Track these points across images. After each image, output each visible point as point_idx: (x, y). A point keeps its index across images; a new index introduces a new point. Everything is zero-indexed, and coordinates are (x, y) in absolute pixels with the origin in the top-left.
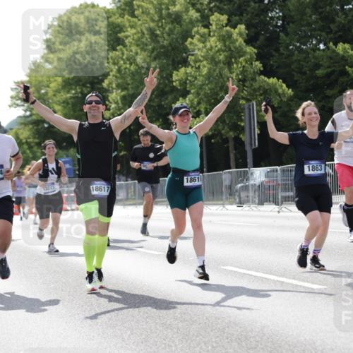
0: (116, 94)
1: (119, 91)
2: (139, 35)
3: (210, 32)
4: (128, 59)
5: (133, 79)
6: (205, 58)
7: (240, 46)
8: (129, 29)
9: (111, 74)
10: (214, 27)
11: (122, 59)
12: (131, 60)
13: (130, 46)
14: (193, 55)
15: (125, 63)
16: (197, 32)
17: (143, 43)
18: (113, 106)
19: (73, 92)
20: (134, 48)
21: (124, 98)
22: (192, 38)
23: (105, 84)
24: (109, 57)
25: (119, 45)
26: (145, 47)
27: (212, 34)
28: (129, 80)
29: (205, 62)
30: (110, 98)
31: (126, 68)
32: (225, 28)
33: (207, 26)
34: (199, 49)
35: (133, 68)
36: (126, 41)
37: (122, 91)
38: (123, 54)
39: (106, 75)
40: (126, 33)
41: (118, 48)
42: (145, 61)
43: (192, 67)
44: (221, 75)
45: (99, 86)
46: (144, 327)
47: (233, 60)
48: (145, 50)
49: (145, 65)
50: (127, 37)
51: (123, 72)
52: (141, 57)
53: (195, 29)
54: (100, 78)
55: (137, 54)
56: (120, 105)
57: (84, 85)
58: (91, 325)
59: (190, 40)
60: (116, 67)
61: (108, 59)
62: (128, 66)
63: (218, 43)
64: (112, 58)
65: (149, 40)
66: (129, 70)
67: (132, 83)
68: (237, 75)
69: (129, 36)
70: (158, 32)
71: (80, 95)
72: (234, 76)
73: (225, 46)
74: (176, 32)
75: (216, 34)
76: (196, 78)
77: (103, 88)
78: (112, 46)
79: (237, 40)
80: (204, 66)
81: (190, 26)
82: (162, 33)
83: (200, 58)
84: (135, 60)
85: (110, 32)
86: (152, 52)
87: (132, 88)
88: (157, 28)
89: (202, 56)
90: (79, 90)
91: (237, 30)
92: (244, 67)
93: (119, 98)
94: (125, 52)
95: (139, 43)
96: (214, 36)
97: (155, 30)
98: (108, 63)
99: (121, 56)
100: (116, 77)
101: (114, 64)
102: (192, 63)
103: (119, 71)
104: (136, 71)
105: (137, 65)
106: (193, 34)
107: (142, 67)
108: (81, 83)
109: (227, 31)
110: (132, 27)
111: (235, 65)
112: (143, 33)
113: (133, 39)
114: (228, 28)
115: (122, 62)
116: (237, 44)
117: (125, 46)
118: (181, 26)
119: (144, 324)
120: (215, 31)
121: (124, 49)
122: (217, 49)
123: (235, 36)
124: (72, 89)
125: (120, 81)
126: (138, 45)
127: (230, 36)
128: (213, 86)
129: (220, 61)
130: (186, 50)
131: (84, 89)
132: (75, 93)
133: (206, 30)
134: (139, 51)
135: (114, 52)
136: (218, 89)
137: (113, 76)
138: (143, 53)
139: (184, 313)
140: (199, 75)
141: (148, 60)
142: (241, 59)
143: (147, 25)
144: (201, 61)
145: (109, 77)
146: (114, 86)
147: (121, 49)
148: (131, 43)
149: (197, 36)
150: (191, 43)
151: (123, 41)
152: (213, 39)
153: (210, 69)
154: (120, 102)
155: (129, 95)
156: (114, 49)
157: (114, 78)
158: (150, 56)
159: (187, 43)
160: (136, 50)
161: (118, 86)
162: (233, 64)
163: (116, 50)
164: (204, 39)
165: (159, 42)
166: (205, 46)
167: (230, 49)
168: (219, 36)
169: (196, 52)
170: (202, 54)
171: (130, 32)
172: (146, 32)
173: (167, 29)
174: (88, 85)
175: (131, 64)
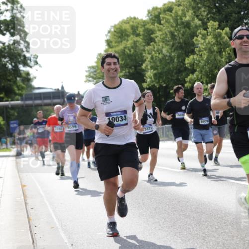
0: (151, 72)
1: (152, 70)
2: (164, 36)
3: (207, 33)
4: (158, 51)
5: (161, 63)
6: (205, 49)
7: (226, 41)
8: (158, 32)
9: (147, 60)
10: (210, 30)
11: (154, 51)
12: (160, 51)
13: (159, 43)
14: (197, 47)
15: (156, 53)
16: (200, 33)
17: (167, 40)
18: (149, 80)
19: (124, 72)
20: (161, 44)
21: (155, 75)
22: (197, 37)
23: (144, 67)
24: (146, 49)
25: (152, 42)
26: (168, 43)
27: (209, 34)
28: (158, 63)
29: (205, 52)
30: (147, 75)
31: (156, 57)
32: (217, 31)
33: (206, 29)
34: (201, 44)
35: (161, 56)
36: (156, 40)
37: (154, 70)
38: (154, 48)
39: (144, 61)
40: (156, 35)
41: (151, 44)
42: (168, 52)
43: (197, 55)
44: (215, 59)
45: (140, 68)
46: (173, 217)
47: (222, 50)
48: (168, 45)
49: (168, 54)
50: (156, 37)
51: (155, 59)
52: (166, 49)
53: (199, 31)
54: (140, 63)
55: (163, 47)
56: (153, 79)
57: (131, 68)
58: (139, 216)
59: (195, 38)
60: (150, 56)
61: (145, 51)
62: (158, 55)
63: (213, 40)
64: (147, 50)
65: (170, 39)
66: (158, 57)
67: (160, 66)
68: (225, 59)
69: (158, 37)
70: (176, 34)
71: (128, 74)
72: (223, 60)
73: (217, 41)
74: (186, 33)
75: (212, 34)
76: (200, 62)
77: (142, 69)
78: (148, 43)
79: (224, 37)
80: (204, 54)
81: (196, 30)
82: (179, 34)
83: (202, 49)
84: (162, 51)
85: (146, 34)
86: (173, 46)
87: (161, 69)
88: (175, 31)
89: (203, 48)
90: (127, 71)
91: (224, 31)
92: (229, 54)
93: (152, 75)
94: (156, 46)
95: (164, 40)
96: (210, 35)
97: (174, 32)
98: (145, 53)
99: (153, 48)
100: (150, 62)
101: (149, 54)
102: (197, 52)
103: (152, 58)
104: (163, 58)
105: (163, 54)
106: (198, 34)
107: (167, 56)
108: (129, 66)
109: (218, 32)
110: (160, 31)
111: (224, 53)
112: (167, 35)
113: (160, 38)
114: (219, 30)
115: (154, 53)
116: (224, 40)
117: (155, 43)
118: (190, 29)
119: (172, 214)
120: (211, 33)
121: (155, 45)
122: (212, 43)
123: (223, 35)
124: (123, 70)
125: (153, 64)
126: (163, 42)
127: (220, 35)
128: (211, 67)
129: (214, 51)
130: (193, 44)
131: (131, 70)
132: (125, 73)
133: (205, 32)
134: (164, 46)
135: (149, 47)
136: (214, 68)
137: (149, 61)
138: (167, 47)
139: (197, 208)
140: (202, 60)
141: (170, 51)
142: (227, 49)
143: (169, 29)
144: (202, 51)
145: (146, 62)
146: (149, 67)
147: (153, 45)
148: (159, 41)
149: (200, 36)
150: (196, 40)
151: (154, 40)
152: (209, 37)
153: (208, 56)
154: (153, 77)
155: (158, 73)
156: (149, 44)
157: (149, 63)
158: (171, 49)
159: (194, 40)
160: (162, 45)
161: (152, 68)
162: (222, 52)
163: (150, 45)
164: (204, 37)
165: (176, 40)
166: (205, 42)
167: (220, 44)
168: (214, 35)
169: (200, 45)
170: (203, 47)
171: (159, 34)
172: (168, 34)
173: (182, 32)
174: (133, 67)
175: (159, 54)
